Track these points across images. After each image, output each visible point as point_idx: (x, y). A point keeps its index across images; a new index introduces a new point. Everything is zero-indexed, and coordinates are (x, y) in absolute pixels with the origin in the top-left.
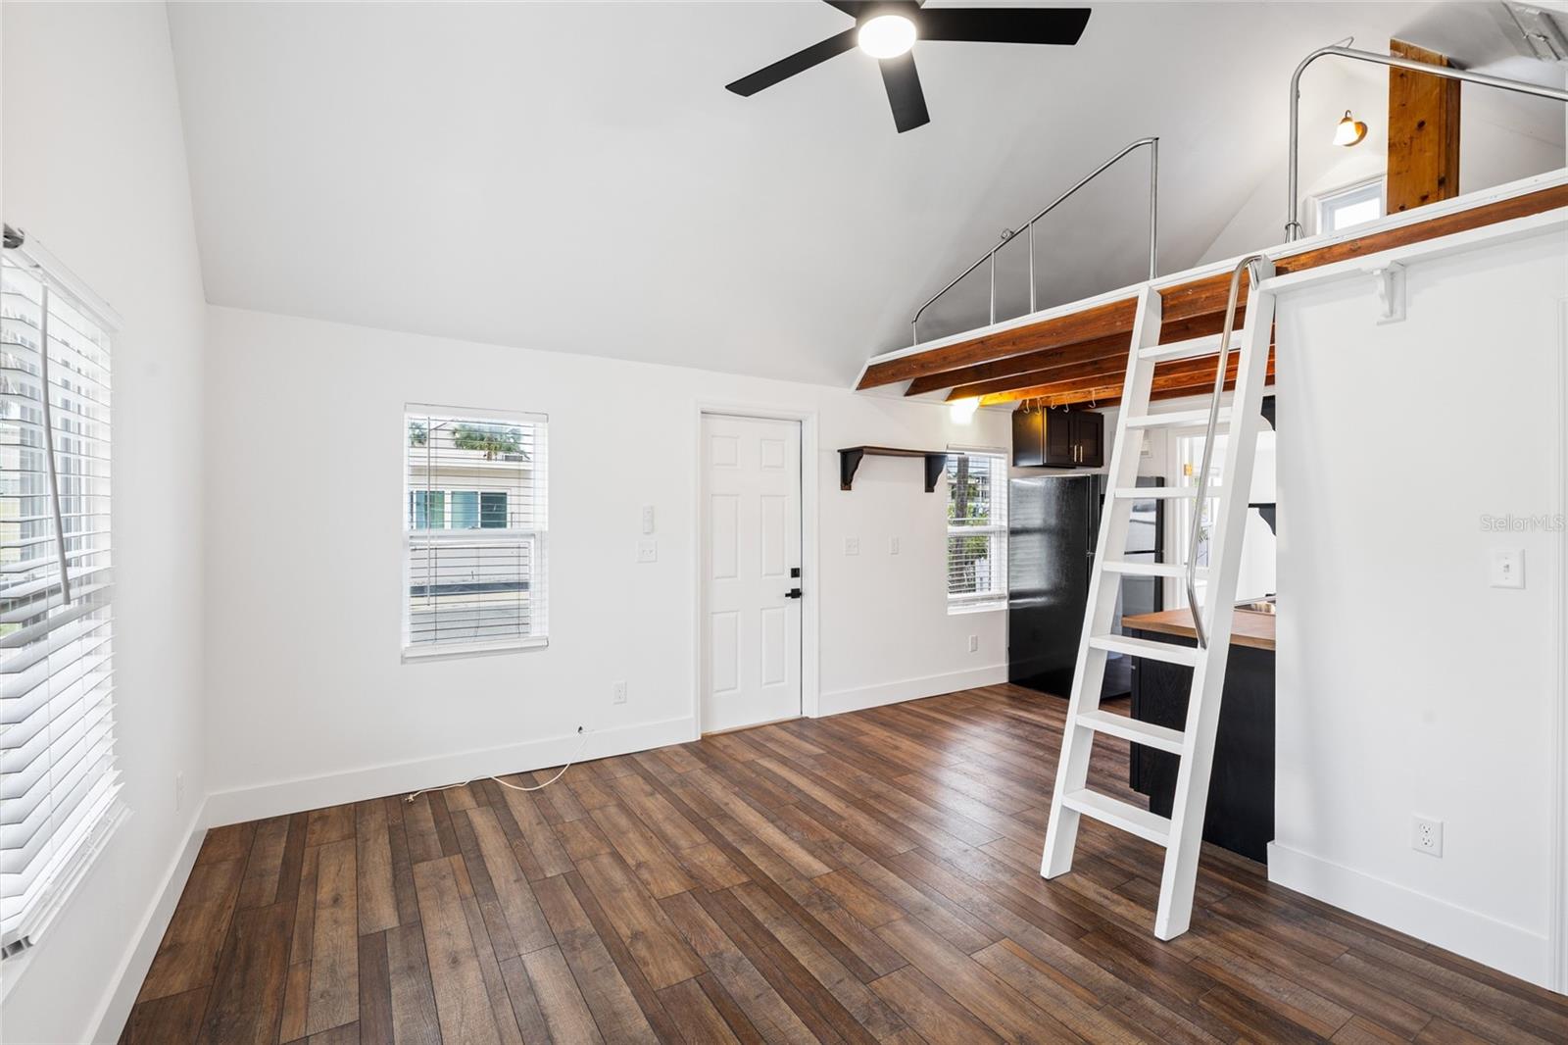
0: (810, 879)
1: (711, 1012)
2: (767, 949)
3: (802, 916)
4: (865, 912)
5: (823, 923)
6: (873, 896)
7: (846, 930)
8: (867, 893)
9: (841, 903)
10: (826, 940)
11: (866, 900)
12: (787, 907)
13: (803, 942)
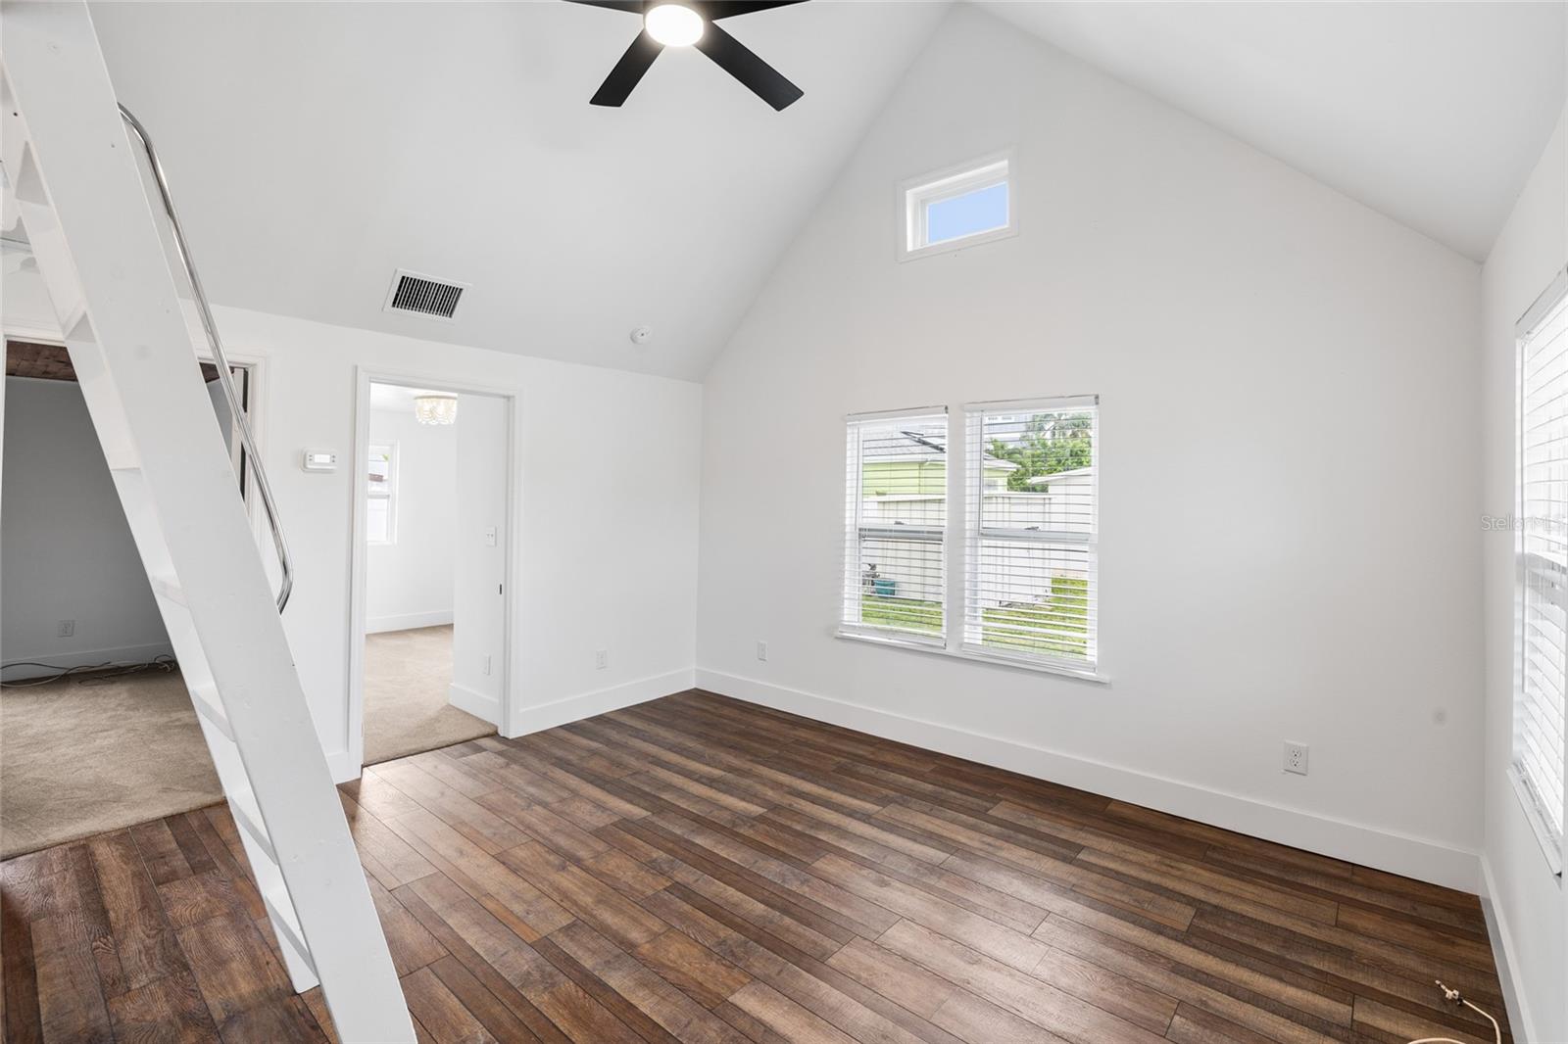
0: (754, 978)
1: (782, 848)
2: (766, 893)
3: (747, 929)
4: (679, 946)
5: (722, 926)
6: (671, 969)
7: (699, 924)
8: (679, 971)
9: (709, 953)
10: (715, 910)
11: (680, 961)
12: (766, 935)
13: (736, 905)
